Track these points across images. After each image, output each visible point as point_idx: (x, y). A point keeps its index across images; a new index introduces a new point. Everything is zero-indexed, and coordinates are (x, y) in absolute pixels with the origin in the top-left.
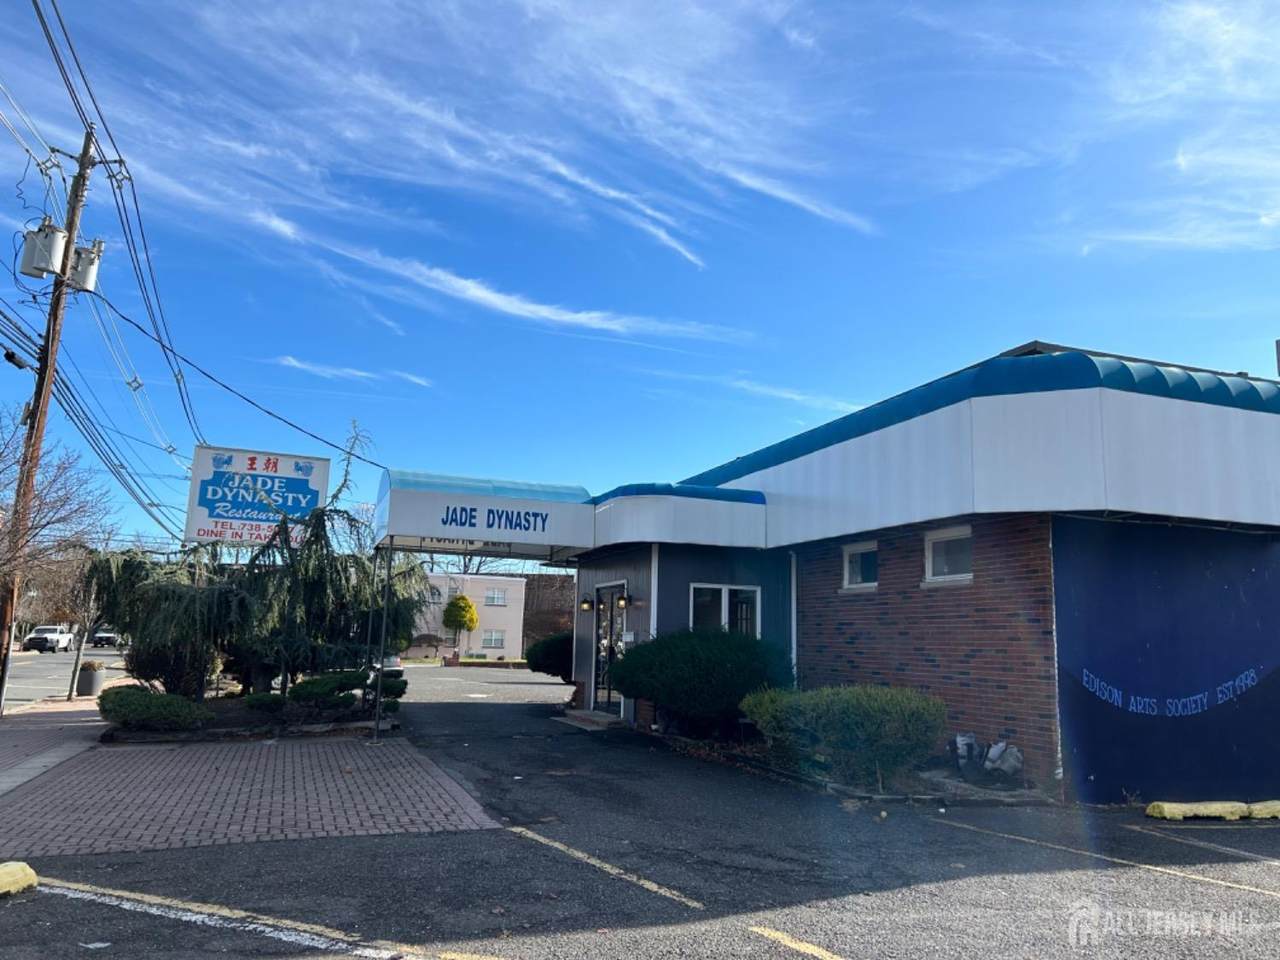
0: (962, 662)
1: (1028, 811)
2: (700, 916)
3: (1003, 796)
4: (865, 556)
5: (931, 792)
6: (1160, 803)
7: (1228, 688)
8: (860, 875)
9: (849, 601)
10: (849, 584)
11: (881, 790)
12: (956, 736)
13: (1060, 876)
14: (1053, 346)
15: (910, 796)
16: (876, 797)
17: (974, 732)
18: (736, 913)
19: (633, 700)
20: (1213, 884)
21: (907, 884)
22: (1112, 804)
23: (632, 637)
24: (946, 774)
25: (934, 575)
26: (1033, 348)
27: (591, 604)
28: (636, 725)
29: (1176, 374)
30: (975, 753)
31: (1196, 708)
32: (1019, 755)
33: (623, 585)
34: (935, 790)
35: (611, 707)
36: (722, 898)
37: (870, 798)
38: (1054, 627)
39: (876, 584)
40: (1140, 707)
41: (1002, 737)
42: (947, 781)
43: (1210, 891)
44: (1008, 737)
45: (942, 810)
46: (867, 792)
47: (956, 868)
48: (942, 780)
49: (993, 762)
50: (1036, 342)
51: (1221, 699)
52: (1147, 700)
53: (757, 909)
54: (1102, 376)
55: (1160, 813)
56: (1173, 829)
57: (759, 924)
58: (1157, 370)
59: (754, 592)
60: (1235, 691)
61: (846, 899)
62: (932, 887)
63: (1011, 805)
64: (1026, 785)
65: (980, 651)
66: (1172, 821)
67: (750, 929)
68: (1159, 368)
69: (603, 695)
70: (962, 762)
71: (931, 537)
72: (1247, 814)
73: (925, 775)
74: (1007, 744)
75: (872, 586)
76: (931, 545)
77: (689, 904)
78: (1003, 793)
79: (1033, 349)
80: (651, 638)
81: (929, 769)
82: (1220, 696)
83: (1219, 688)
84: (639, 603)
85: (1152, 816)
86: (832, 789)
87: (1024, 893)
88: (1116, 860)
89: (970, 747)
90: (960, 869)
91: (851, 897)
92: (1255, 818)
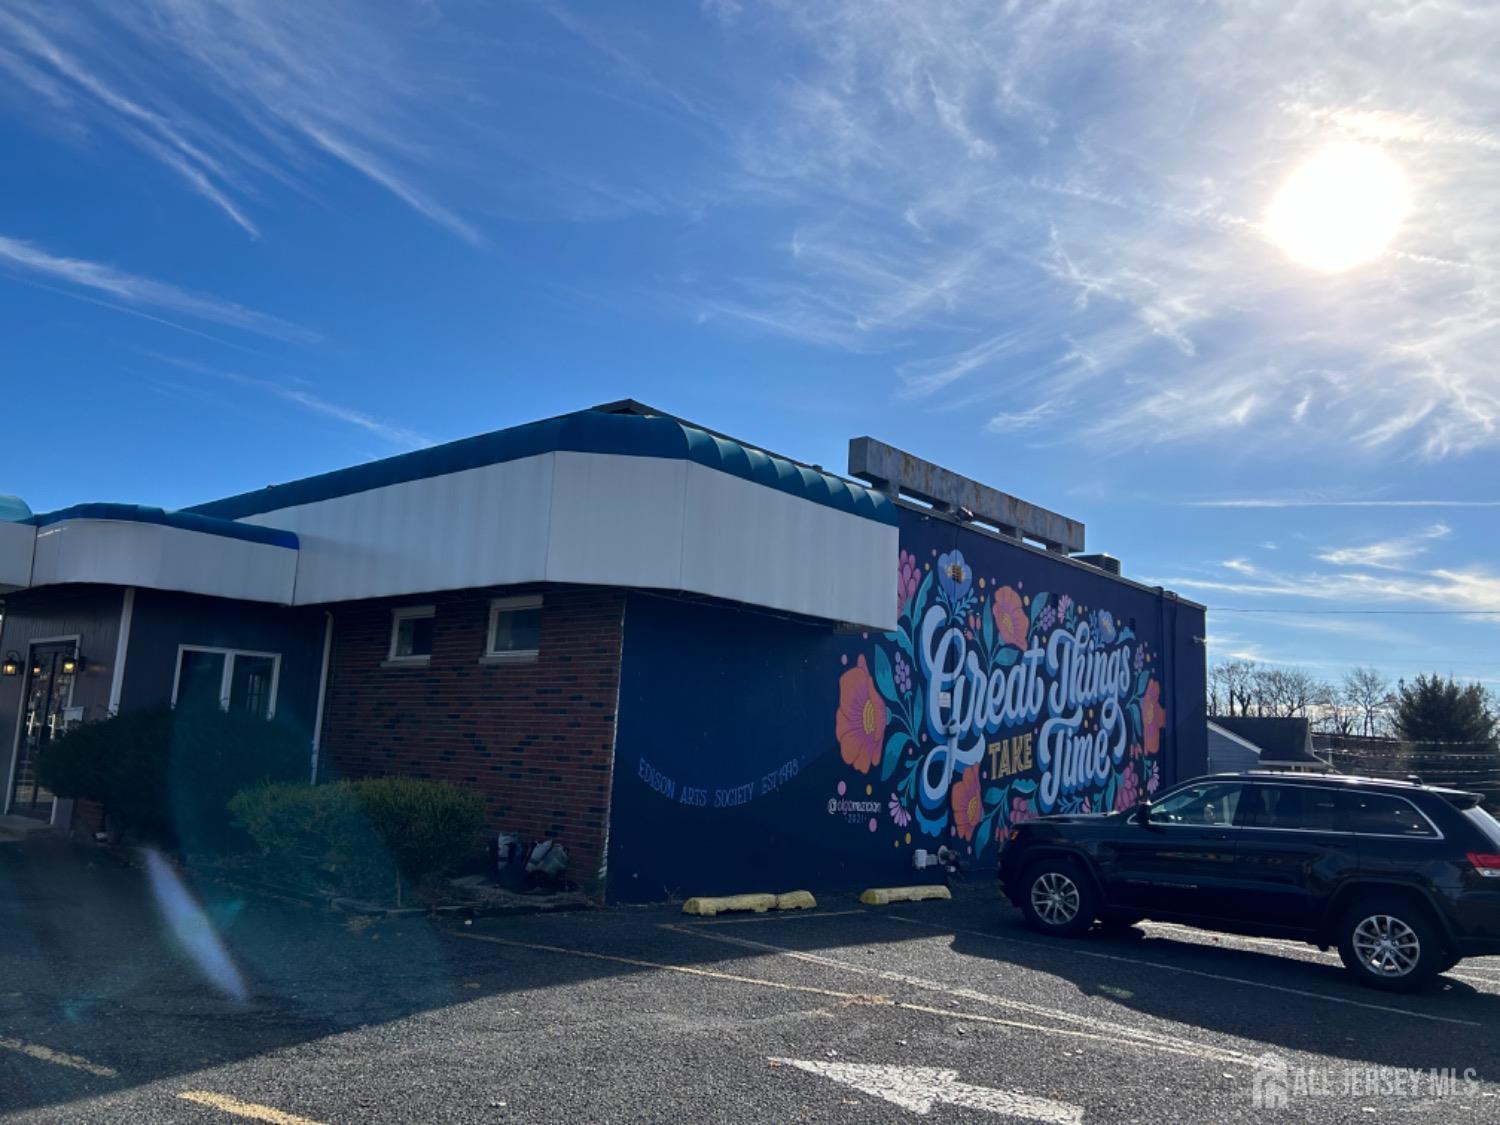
0: (515, 750)
1: (565, 916)
2: (106, 1087)
3: (541, 902)
4: (420, 623)
5: (459, 902)
6: (697, 899)
7: (772, 778)
8: (350, 1008)
9: (393, 676)
10: (398, 656)
11: (399, 905)
12: (498, 835)
13: (583, 987)
14: (648, 408)
15: (434, 907)
16: (391, 911)
17: (520, 831)
18: (163, 1077)
19: (70, 802)
20: (730, 981)
21: (406, 1015)
22: (652, 903)
23: (81, 713)
24: (481, 879)
25: (496, 649)
26: (625, 407)
27: (20, 666)
28: (72, 834)
29: (759, 457)
30: (518, 854)
31: (742, 798)
32: (564, 853)
33: (73, 643)
34: (463, 899)
35: (38, 810)
36: (148, 1059)
37: (384, 914)
38: (616, 712)
39: (428, 657)
40: (691, 799)
41: (548, 834)
42: (480, 887)
43: (726, 988)
44: (555, 835)
45: (469, 922)
46: (382, 906)
47: (470, 988)
48: (475, 887)
49: (536, 863)
50: (630, 401)
51: (766, 789)
52: (697, 790)
53: (197, 1068)
54: (690, 448)
55: (696, 909)
56: (705, 925)
57: (194, 1088)
58: (743, 451)
59: (271, 660)
60: (777, 783)
61: (323, 1041)
62: (433, 1015)
63: (549, 910)
64: (567, 888)
65: (537, 738)
66: (706, 916)
67: (180, 1095)
68: (745, 449)
69: (25, 793)
70: (501, 864)
71: (499, 605)
72: (774, 905)
73: (456, 882)
74: (553, 843)
75: (424, 659)
76: (496, 615)
77: (96, 1071)
78: (541, 898)
79: (628, 407)
80: (109, 716)
81: (461, 875)
82: (765, 786)
83: (764, 778)
84: (96, 668)
85: (688, 914)
86: (339, 904)
87: (539, 1009)
88: (643, 963)
89: (512, 847)
90: (474, 989)
91: (331, 1038)
92: (781, 910)
